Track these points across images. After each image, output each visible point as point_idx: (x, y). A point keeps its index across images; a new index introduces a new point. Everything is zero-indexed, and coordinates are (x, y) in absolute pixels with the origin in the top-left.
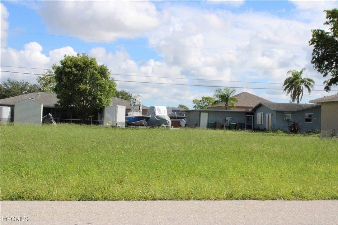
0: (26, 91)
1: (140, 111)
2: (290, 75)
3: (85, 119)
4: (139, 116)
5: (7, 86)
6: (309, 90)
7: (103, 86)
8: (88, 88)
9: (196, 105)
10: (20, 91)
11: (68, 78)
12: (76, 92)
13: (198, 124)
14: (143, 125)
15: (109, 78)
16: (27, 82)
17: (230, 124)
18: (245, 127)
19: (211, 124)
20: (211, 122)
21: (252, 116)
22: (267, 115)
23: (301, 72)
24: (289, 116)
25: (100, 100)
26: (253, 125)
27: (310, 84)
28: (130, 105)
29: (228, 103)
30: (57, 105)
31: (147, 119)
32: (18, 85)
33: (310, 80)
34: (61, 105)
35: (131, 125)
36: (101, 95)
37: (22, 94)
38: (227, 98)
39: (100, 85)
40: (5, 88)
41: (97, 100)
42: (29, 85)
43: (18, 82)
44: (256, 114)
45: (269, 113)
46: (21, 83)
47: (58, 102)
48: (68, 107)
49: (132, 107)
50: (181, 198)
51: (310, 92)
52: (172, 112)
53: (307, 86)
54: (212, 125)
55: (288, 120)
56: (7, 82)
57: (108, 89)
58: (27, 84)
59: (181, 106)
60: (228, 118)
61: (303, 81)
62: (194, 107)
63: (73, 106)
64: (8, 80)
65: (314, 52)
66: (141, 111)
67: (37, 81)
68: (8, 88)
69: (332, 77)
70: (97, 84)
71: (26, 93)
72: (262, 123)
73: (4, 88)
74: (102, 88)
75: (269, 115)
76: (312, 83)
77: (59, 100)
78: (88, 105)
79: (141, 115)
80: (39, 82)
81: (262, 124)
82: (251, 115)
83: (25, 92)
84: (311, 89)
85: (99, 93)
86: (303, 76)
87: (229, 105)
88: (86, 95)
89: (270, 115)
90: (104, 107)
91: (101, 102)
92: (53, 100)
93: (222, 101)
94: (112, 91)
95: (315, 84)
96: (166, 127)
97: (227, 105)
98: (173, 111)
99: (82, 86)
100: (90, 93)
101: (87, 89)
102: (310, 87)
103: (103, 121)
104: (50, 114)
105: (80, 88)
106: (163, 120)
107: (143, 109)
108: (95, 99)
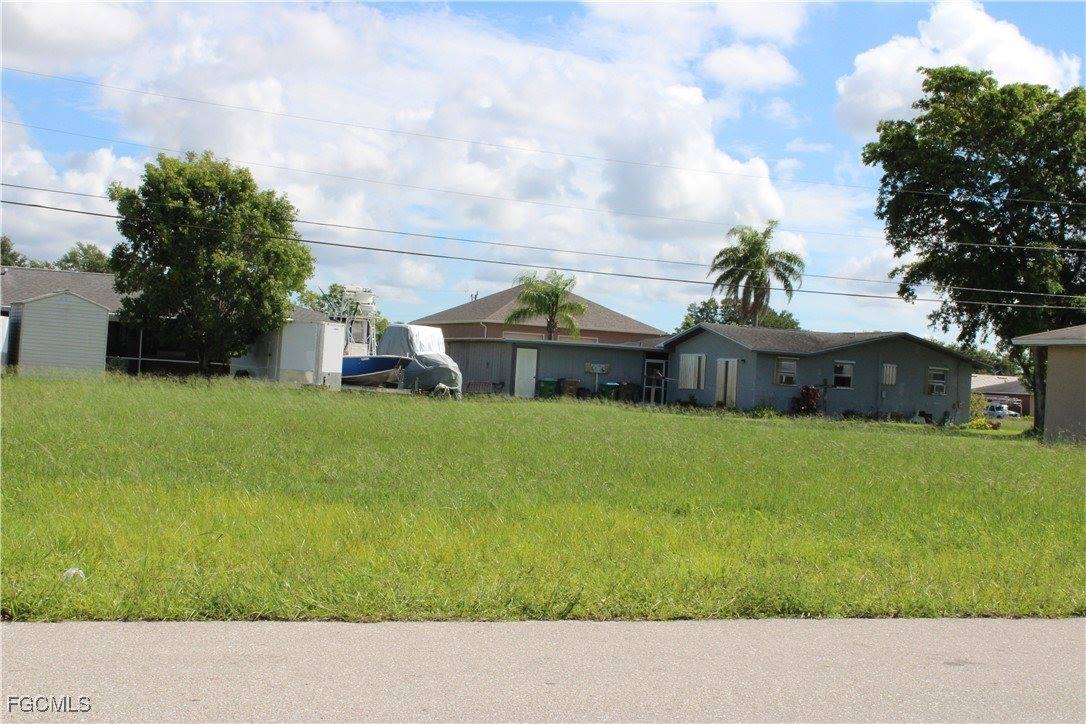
1: (369, 340)
2: (735, 242)
6: (788, 289)
7: (285, 258)
12: (200, 275)
13: (508, 382)
14: (391, 386)
17: (602, 385)
18: (641, 397)
19: (547, 383)
20: (547, 379)
21: (663, 361)
22: (721, 362)
23: (767, 234)
24: (790, 367)
25: (275, 305)
26: (665, 391)
27: (791, 271)
29: (557, 318)
33: (790, 258)
38: (555, 304)
41: (266, 304)
44: (679, 358)
45: (731, 356)
51: (791, 296)
53: (781, 276)
54: (551, 387)
55: (790, 380)
57: (296, 269)
60: (598, 368)
61: (771, 262)
65: (885, 185)
66: (373, 339)
69: (920, 260)
72: (702, 383)
75: (730, 365)
76: (796, 267)
81: (702, 387)
82: (659, 361)
84: (794, 284)
85: (273, 282)
86: (773, 246)
87: (558, 326)
89: (733, 362)
90: (283, 324)
91: (278, 310)
93: (539, 312)
95: (807, 271)
96: (451, 391)
97: (551, 326)
99: (222, 258)
101: (237, 268)
102: (791, 279)
105: (213, 263)
106: (444, 368)
108: (259, 298)
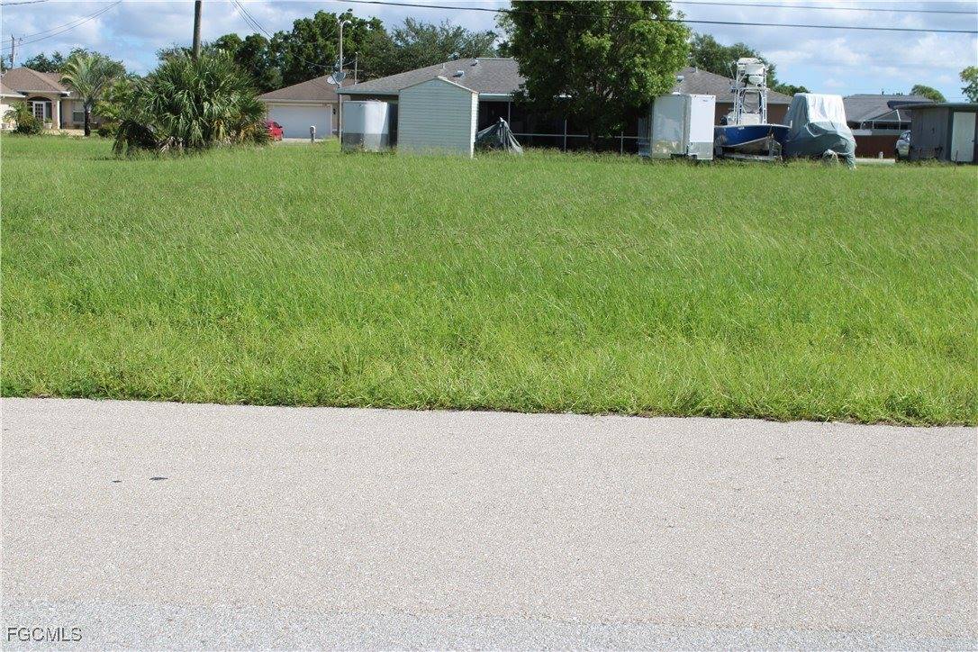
0: (456, 54)
1: (761, 110)
3: (597, 134)
4: (758, 124)
5: (403, 39)
7: (649, 37)
8: (608, 45)
9: (970, 87)
10: (438, 54)
11: (550, 17)
12: (571, 57)
13: (945, 148)
14: (766, 153)
15: (669, 12)
16: (459, 28)
25: (641, 80)
28: (733, 91)
30: (519, 95)
31: (780, 134)
32: (435, 35)
34: (532, 96)
35: (733, 150)
36: (644, 65)
37: (444, 60)
39: (642, 34)
40: (399, 44)
41: (633, 81)
42: (465, 34)
43: (434, 28)
46: (443, 29)
47: (521, 86)
48: (550, 99)
49: (737, 100)
50: (539, 407)
52: (888, 110)
56: (403, 27)
57: (663, 46)
58: (458, 33)
59: (919, 90)
62: (965, 90)
63: (563, 96)
64: (408, 22)
66: (765, 109)
67: (496, 23)
68: (408, 44)
70: (633, 31)
71: (455, 58)
73: (397, 46)
74: (645, 43)
77: (523, 80)
78: (608, 94)
79: (764, 123)
80: (501, 25)
83: (452, 55)
85: (638, 60)
88: (601, 64)
90: (652, 99)
91: (644, 87)
92: (508, 80)
94: (675, 53)
96: (840, 156)
98: (891, 104)
99: (589, 39)
100: (613, 60)
101: (604, 48)
103: (649, 141)
104: (502, 120)
105: (582, 44)
106: (833, 135)
107: (771, 102)
108: (626, 75)
